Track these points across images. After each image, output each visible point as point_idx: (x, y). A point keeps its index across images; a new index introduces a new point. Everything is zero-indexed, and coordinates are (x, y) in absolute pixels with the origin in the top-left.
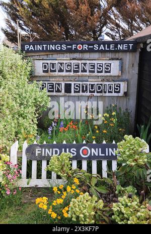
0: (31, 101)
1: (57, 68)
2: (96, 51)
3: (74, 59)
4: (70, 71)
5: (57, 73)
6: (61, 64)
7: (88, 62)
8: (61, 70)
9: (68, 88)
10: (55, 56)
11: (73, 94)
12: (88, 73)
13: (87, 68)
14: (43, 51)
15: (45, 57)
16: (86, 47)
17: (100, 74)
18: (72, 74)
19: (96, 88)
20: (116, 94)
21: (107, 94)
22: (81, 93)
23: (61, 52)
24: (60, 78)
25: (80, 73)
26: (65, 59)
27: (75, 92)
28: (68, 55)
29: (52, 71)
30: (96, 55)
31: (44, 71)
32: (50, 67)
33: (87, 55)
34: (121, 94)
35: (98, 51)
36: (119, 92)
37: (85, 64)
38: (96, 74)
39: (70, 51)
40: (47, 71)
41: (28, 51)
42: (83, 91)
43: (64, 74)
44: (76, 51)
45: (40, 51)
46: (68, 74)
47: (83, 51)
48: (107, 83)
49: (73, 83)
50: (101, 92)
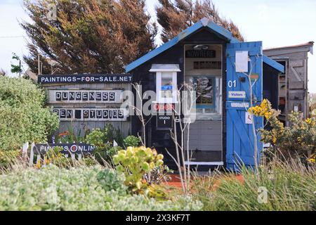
0: (42, 120)
1: (69, 96)
2: (101, 83)
3: (83, 89)
4: (80, 99)
5: (68, 101)
6: (72, 93)
7: (95, 91)
8: (72, 99)
9: (78, 114)
10: (66, 87)
11: (82, 119)
12: (95, 101)
13: (94, 97)
14: (56, 82)
15: (58, 88)
16: (92, 79)
17: (105, 102)
18: (81, 101)
19: (102, 114)
20: (120, 119)
21: (112, 119)
22: (89, 119)
23: (72, 83)
24: (71, 105)
25: (88, 101)
26: (76, 89)
27: (84, 117)
28: (78, 85)
29: (64, 99)
30: (102, 86)
31: (57, 100)
32: (62, 96)
33: (94, 86)
34: (124, 119)
35: (103, 82)
36: (122, 117)
37: (92, 93)
38: (102, 101)
39: (79, 82)
40: (60, 100)
41: (44, 82)
42: (91, 117)
43: (75, 101)
44: (85, 82)
45: (54, 82)
46: (78, 101)
47: (90, 83)
48: (112, 110)
49: (82, 110)
50: (107, 117)
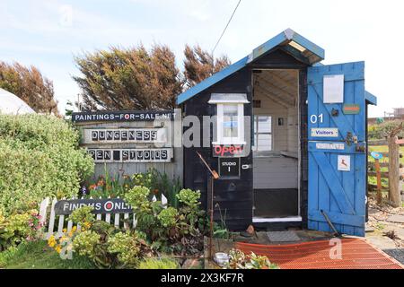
1: (106, 136)
2: (142, 120)
3: (122, 127)
4: (119, 139)
5: (106, 141)
6: (110, 132)
7: (135, 130)
8: (109, 138)
9: (117, 155)
10: (104, 125)
11: (121, 161)
12: (135, 141)
13: (135, 136)
14: (92, 120)
15: (94, 126)
16: (132, 116)
17: (147, 141)
18: (120, 141)
19: (143, 155)
20: (163, 161)
21: (155, 161)
22: (129, 160)
23: (110, 121)
24: (108, 146)
25: (128, 141)
26: (113, 127)
27: (124, 159)
28: (117, 124)
29: (101, 139)
30: (143, 124)
31: (93, 139)
32: (99, 135)
33: (134, 124)
34: (168, 160)
35: (144, 120)
36: (166, 158)
37: (132, 132)
38: (143, 141)
39: (117, 120)
40: (96, 139)
41: (78, 121)
42: (131, 158)
43: (113, 141)
44: (124, 120)
45: (87, 121)
46: (116, 141)
47: (129, 120)
48: (154, 150)
49: (121, 150)
50: (149, 159)
